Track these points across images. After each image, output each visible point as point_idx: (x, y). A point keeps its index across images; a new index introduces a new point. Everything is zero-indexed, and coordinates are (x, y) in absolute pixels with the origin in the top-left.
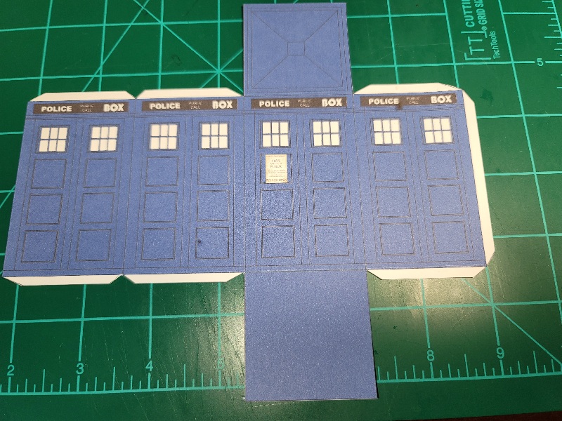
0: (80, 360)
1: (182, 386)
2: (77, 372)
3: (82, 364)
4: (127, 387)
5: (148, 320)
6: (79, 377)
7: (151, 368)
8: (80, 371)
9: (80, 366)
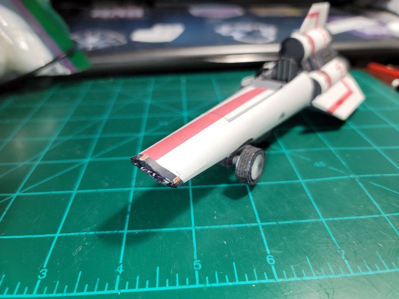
0: (45, 266)
1: (155, 286)
2: (39, 277)
3: (46, 270)
4: (91, 289)
5: (122, 234)
6: (39, 282)
7: (121, 271)
8: (42, 276)
9: (44, 272)
